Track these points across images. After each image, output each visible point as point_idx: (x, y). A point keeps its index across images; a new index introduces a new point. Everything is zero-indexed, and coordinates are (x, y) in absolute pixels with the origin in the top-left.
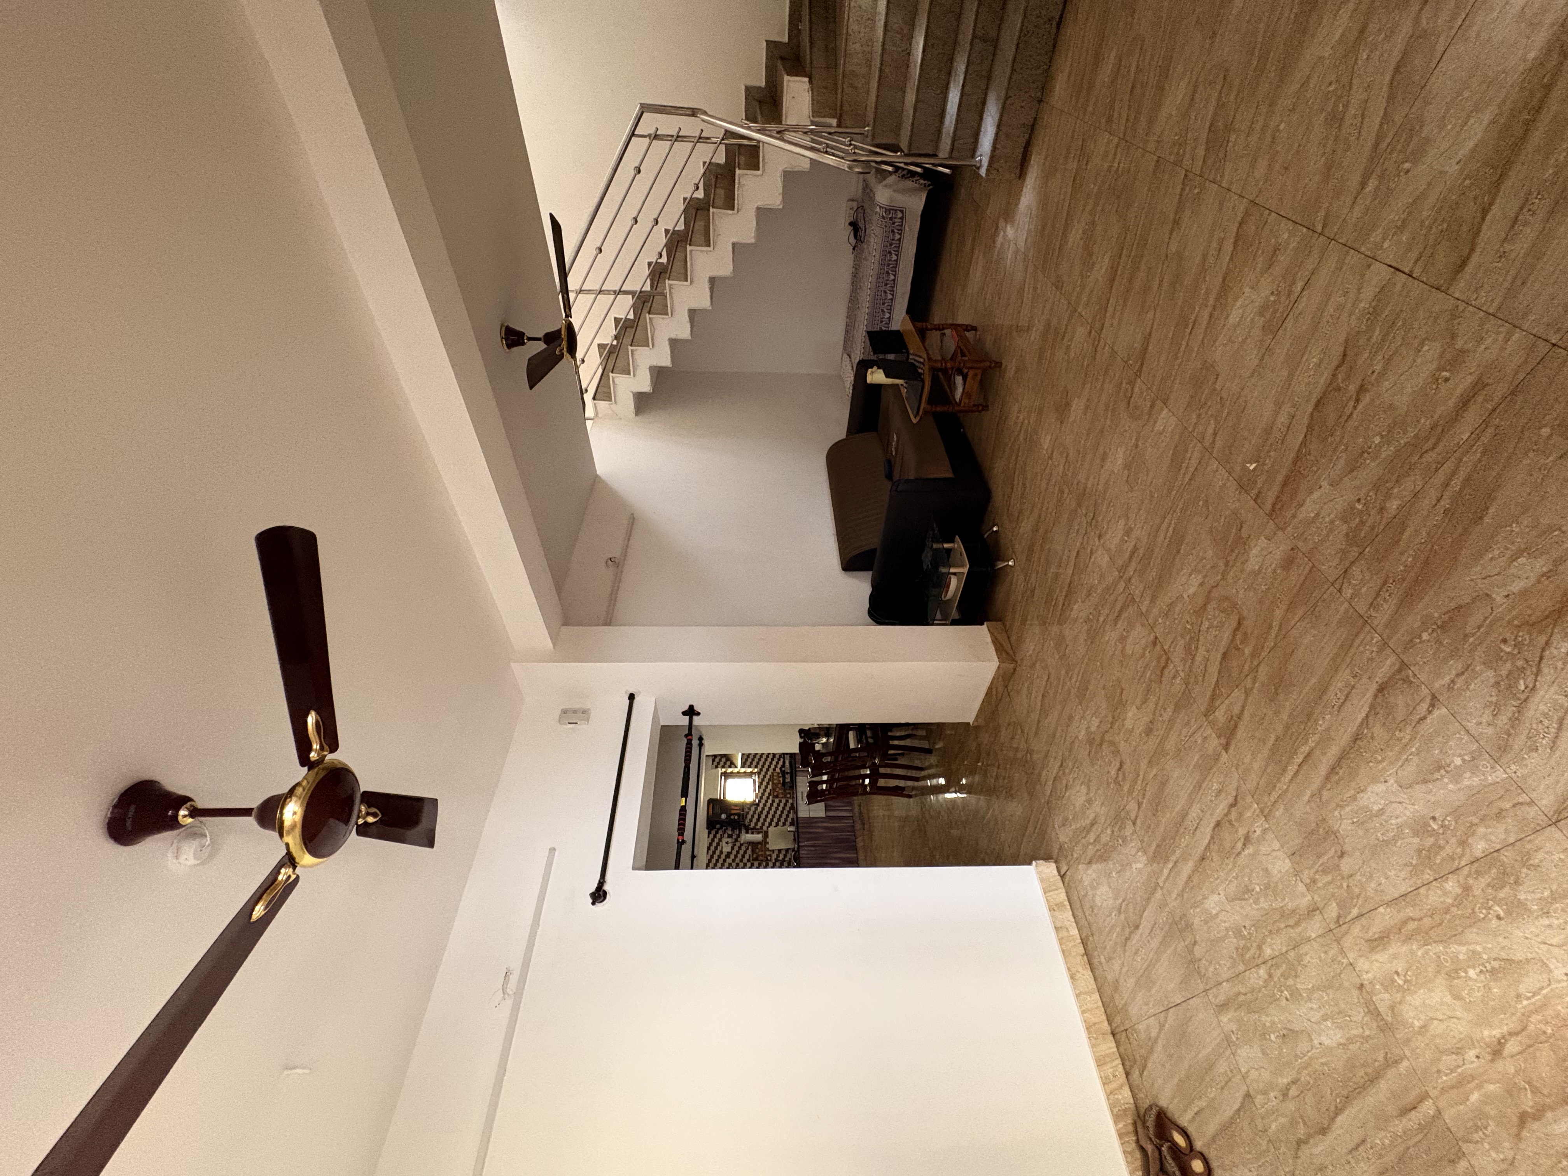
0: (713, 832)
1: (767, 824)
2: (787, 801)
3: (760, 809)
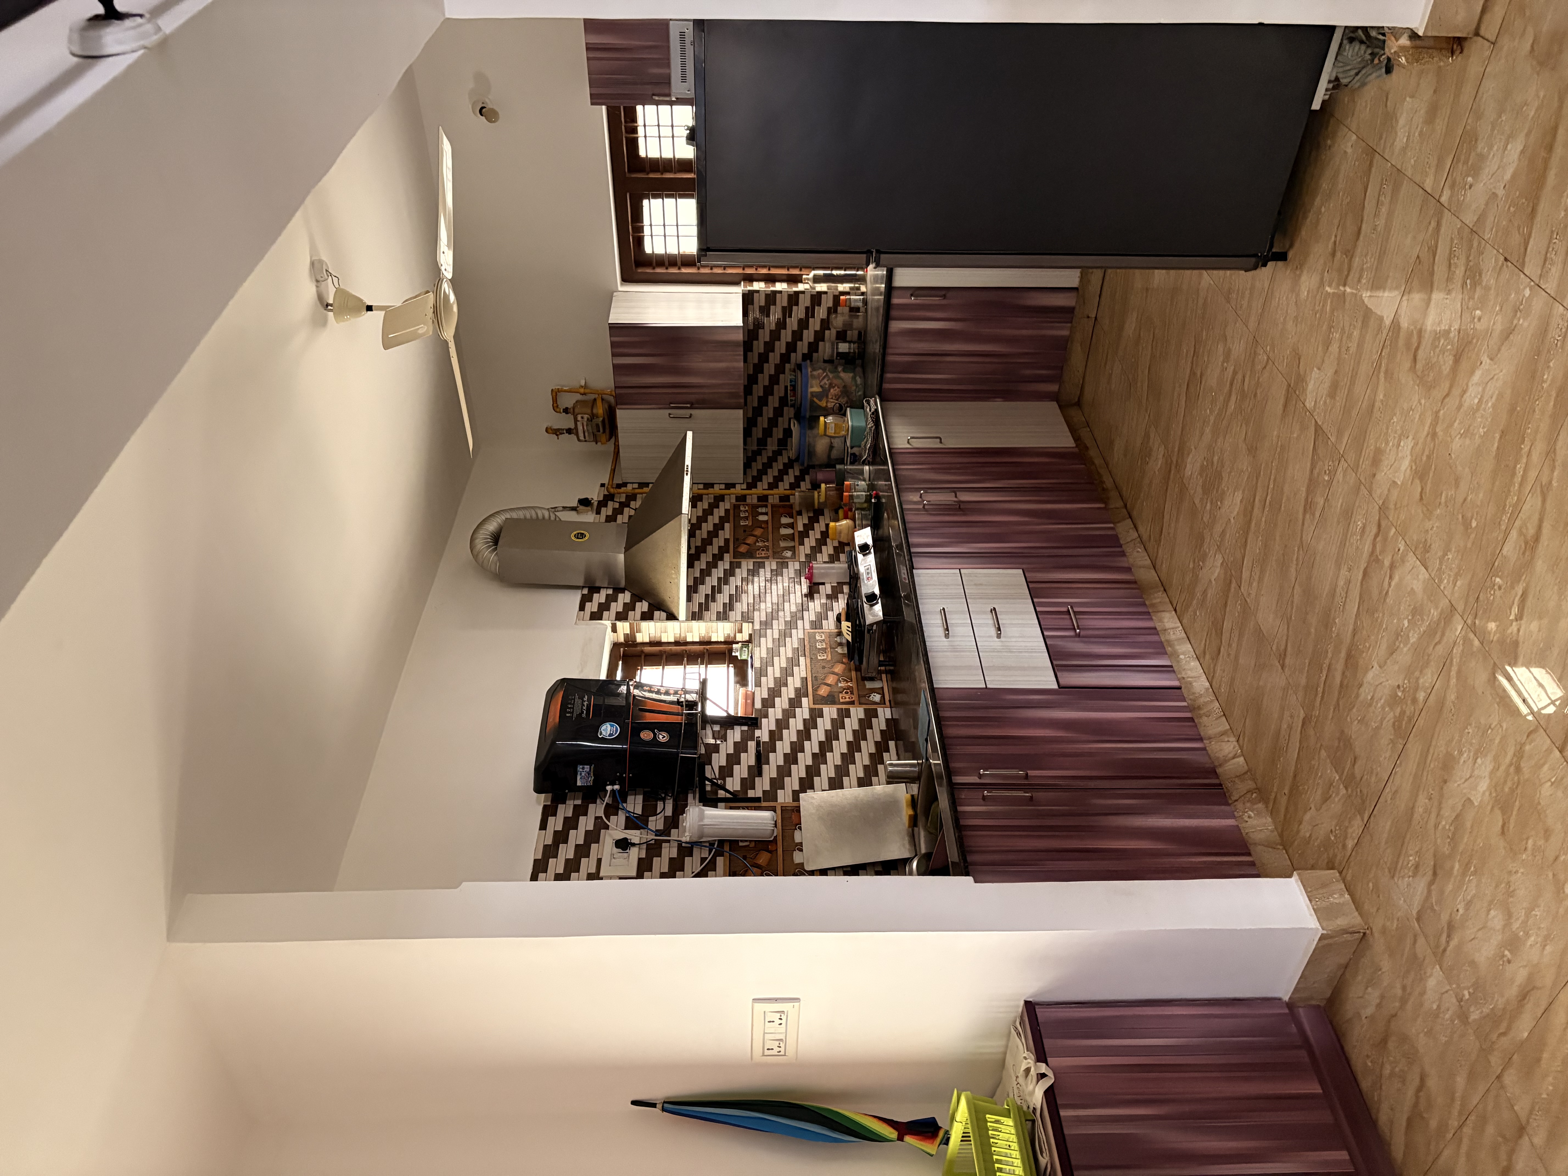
0: (565, 810)
1: (792, 783)
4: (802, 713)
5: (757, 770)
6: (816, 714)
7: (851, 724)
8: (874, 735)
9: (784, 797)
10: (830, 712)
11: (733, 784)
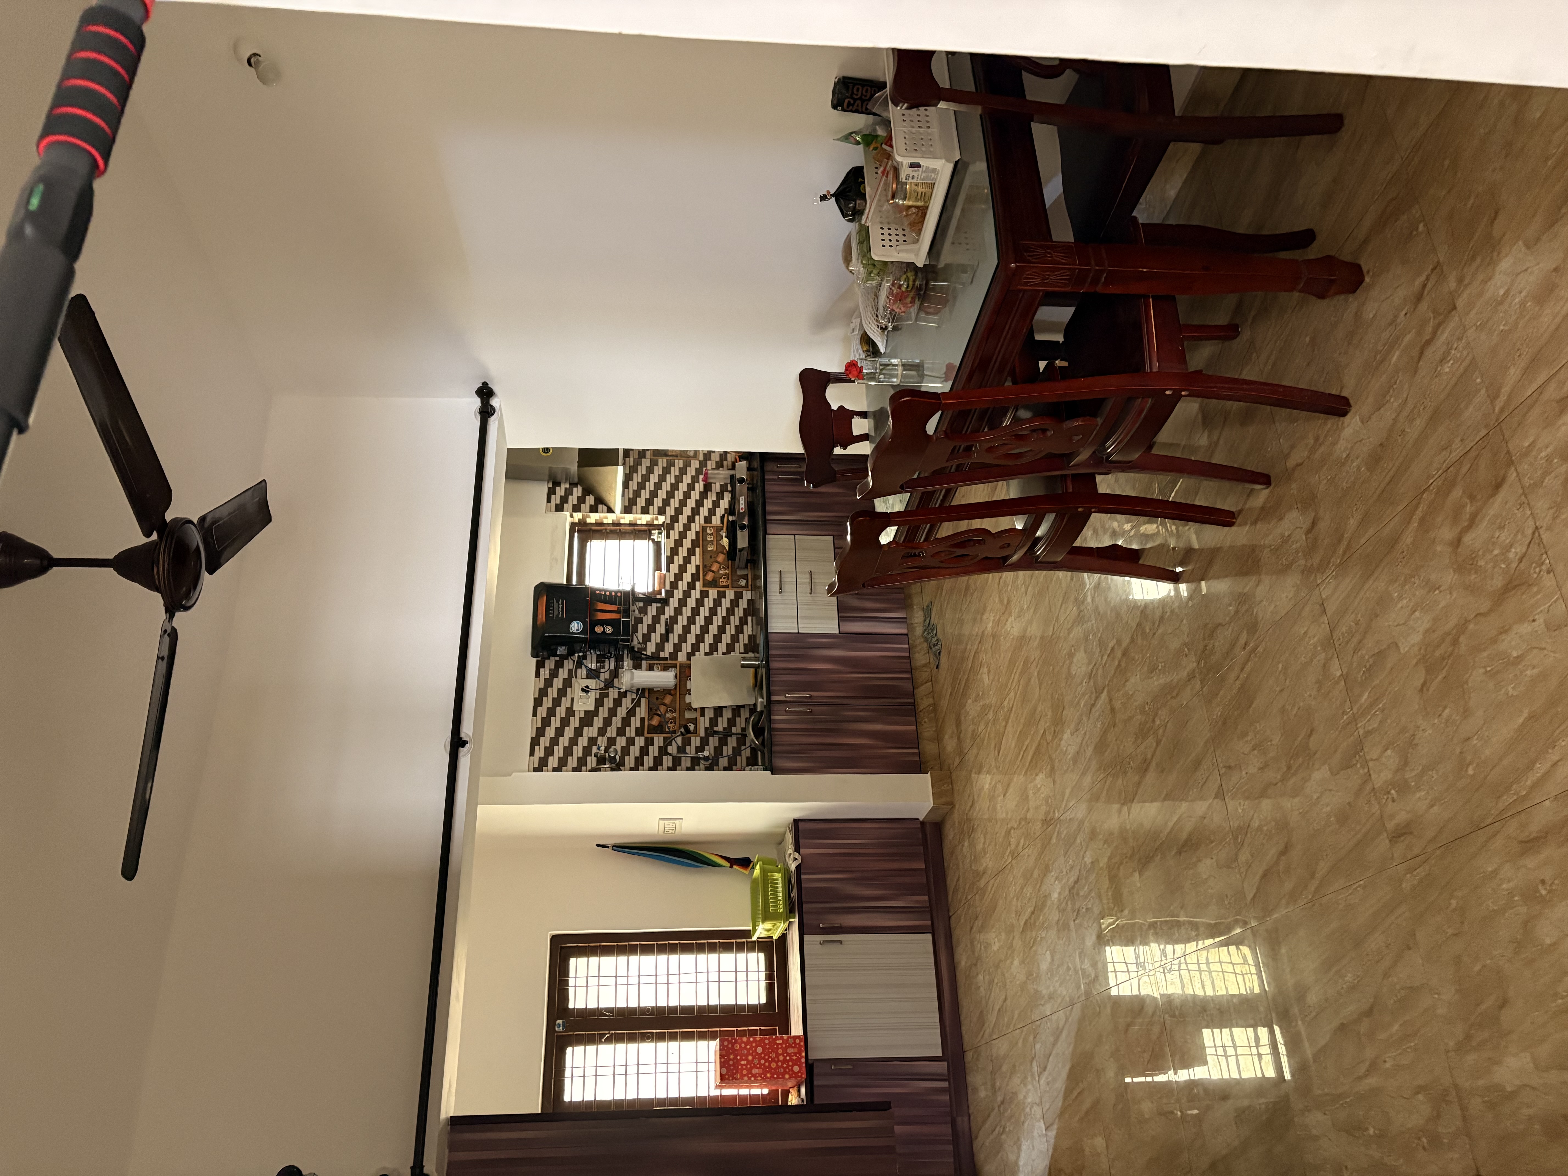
0: (550, 664)
1: (687, 647)
2: (738, 595)
3: (669, 611)
4: (696, 594)
5: (665, 638)
6: (704, 594)
7: (726, 603)
8: (739, 612)
9: (682, 657)
10: (713, 593)
11: (651, 648)
